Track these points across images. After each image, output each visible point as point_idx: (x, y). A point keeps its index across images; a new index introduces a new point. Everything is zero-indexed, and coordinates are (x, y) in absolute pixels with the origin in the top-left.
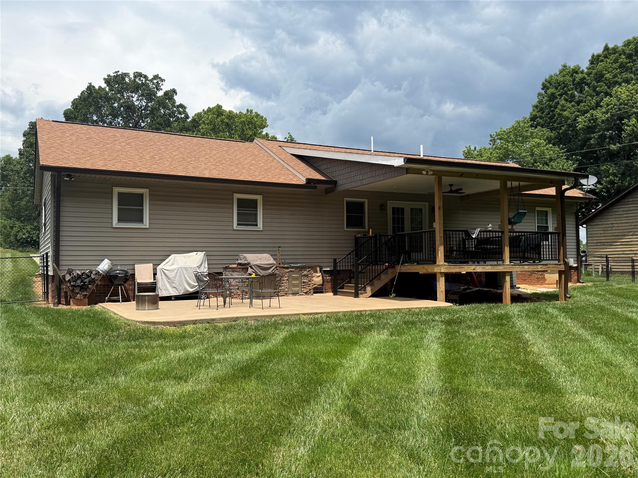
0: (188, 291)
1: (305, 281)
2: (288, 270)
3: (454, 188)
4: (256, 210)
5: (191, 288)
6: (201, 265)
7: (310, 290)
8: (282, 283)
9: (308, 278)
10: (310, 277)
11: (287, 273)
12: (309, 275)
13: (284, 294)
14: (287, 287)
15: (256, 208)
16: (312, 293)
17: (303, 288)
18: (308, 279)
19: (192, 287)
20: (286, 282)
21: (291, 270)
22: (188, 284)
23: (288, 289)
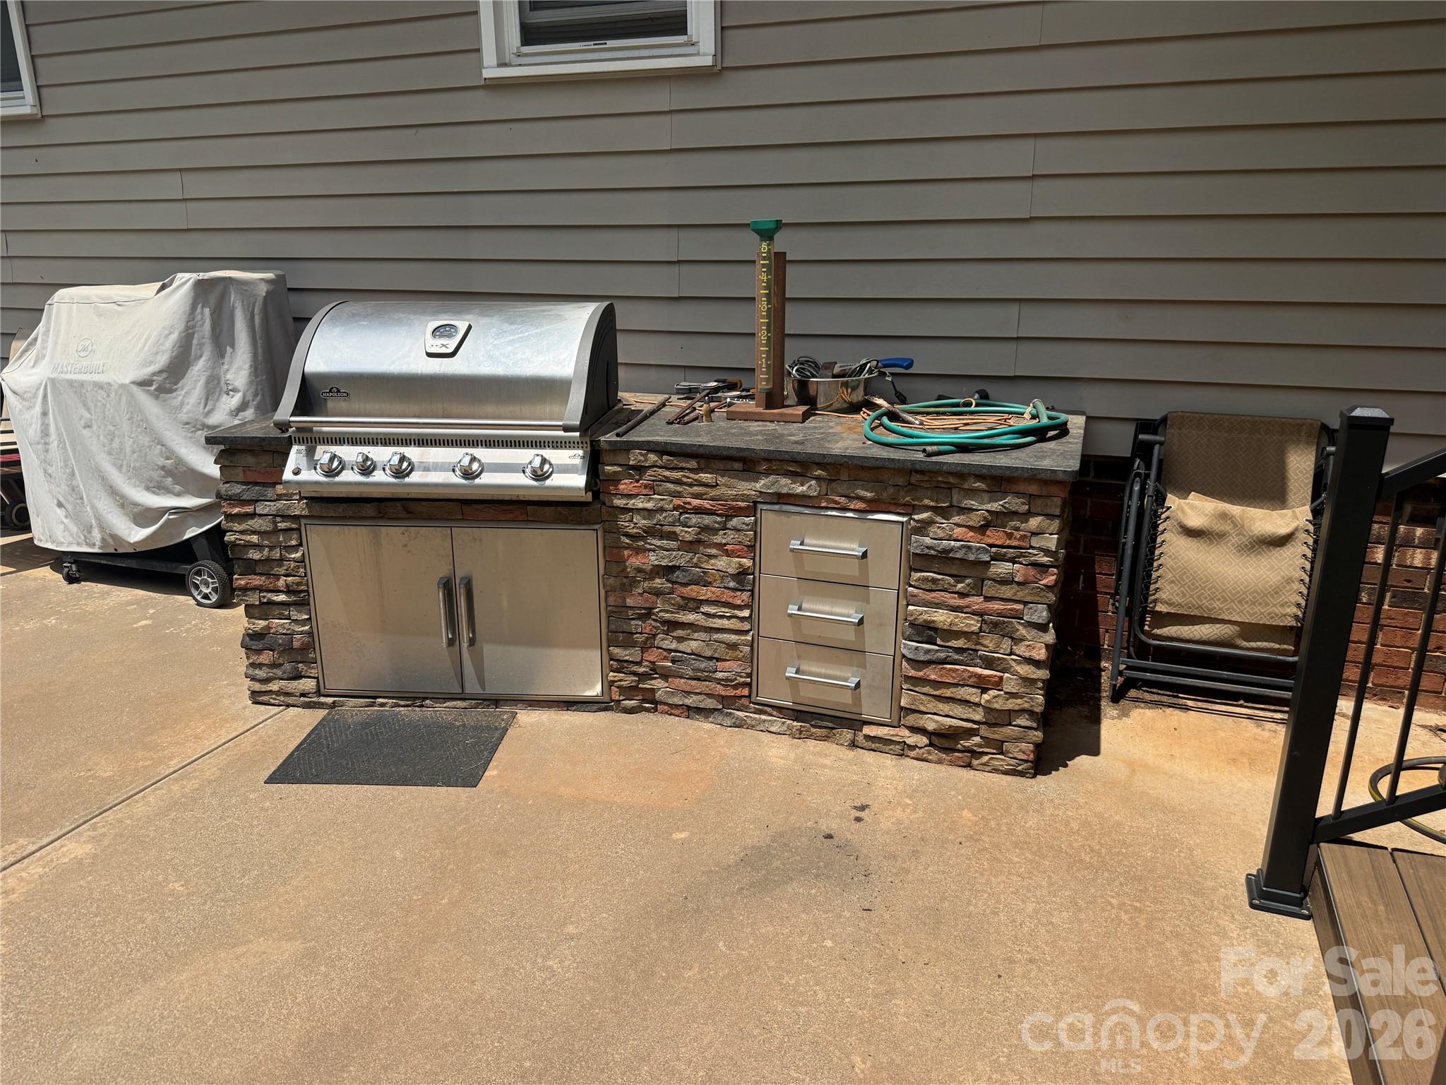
1: (941, 617)
2: (747, 487)
7: (997, 718)
8: (694, 604)
9: (978, 589)
10: (1007, 581)
11: (739, 512)
12: (1002, 568)
13: (710, 703)
14: (733, 646)
16: (1023, 750)
17: (908, 679)
18: (976, 602)
20: (727, 596)
21: (785, 485)
22: (114, 493)
23: (751, 659)
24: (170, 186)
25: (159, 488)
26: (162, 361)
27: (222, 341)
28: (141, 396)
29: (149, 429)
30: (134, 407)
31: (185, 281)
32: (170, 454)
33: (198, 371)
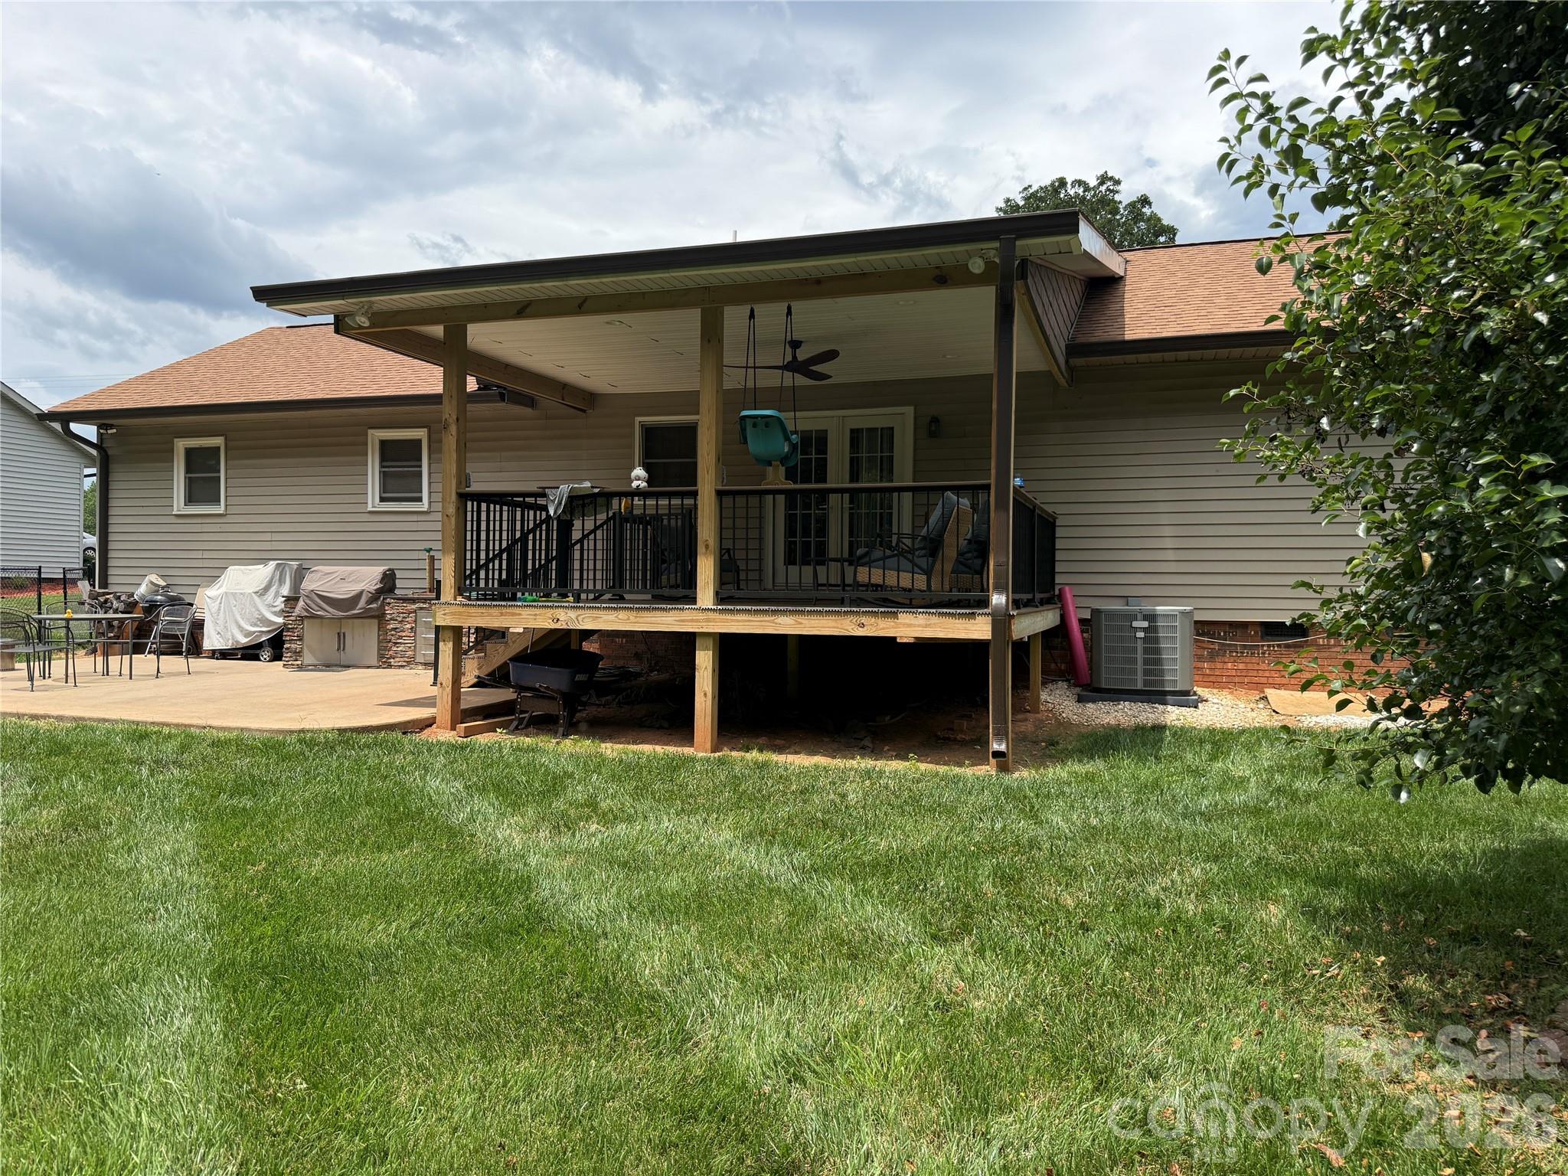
0: (237, 642)
2: (414, 607)
3: (803, 354)
4: (418, 463)
5: (246, 636)
6: (267, 589)
8: (401, 637)
11: (412, 613)
13: (404, 664)
14: (410, 648)
15: (421, 460)
19: (248, 634)
20: (409, 635)
21: (422, 605)
22: (240, 627)
23: (415, 651)
24: (268, 537)
25: (256, 625)
26: (263, 586)
27: (281, 582)
28: (255, 597)
29: (255, 606)
30: (252, 599)
31: (272, 564)
32: (261, 614)
33: (273, 589)
